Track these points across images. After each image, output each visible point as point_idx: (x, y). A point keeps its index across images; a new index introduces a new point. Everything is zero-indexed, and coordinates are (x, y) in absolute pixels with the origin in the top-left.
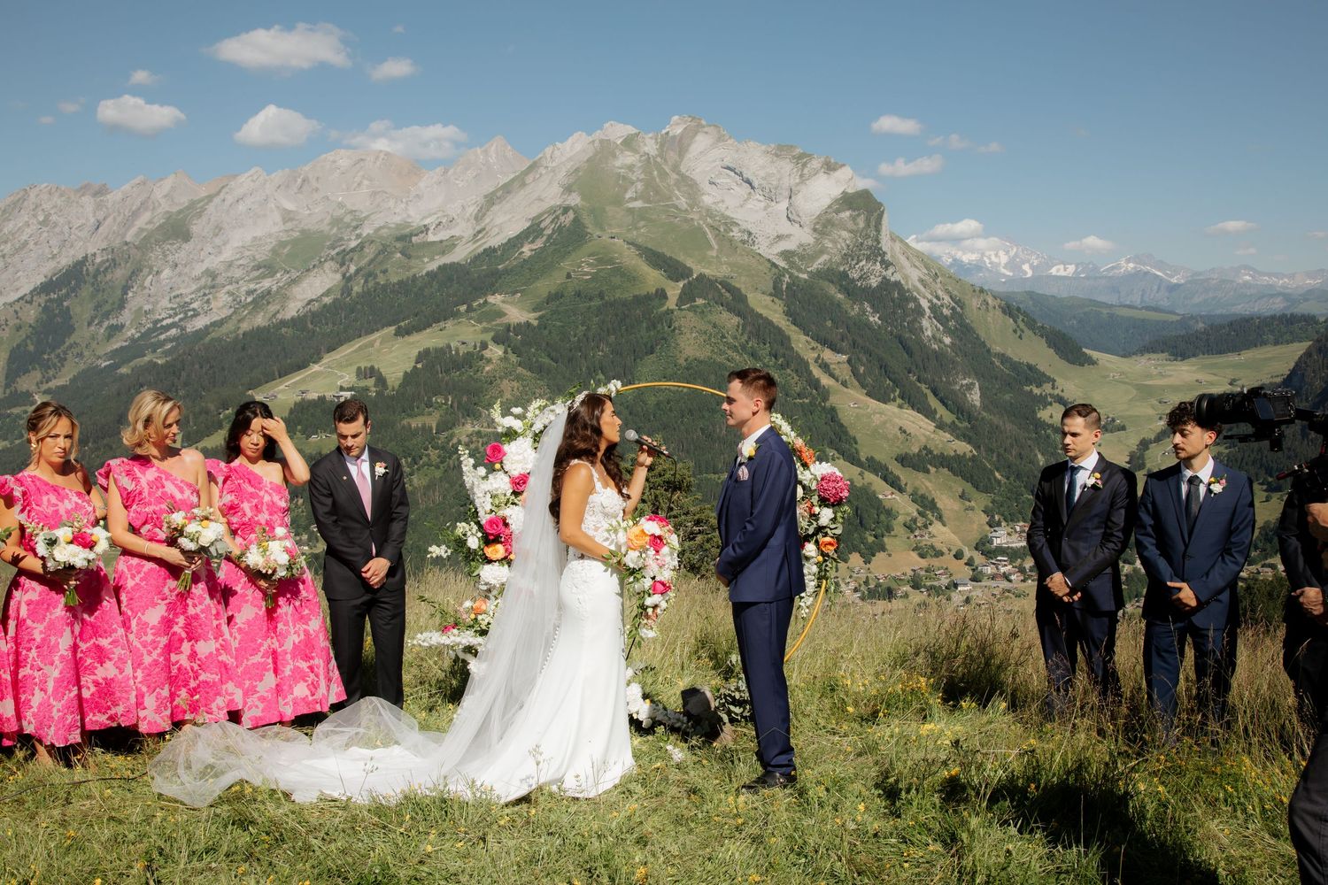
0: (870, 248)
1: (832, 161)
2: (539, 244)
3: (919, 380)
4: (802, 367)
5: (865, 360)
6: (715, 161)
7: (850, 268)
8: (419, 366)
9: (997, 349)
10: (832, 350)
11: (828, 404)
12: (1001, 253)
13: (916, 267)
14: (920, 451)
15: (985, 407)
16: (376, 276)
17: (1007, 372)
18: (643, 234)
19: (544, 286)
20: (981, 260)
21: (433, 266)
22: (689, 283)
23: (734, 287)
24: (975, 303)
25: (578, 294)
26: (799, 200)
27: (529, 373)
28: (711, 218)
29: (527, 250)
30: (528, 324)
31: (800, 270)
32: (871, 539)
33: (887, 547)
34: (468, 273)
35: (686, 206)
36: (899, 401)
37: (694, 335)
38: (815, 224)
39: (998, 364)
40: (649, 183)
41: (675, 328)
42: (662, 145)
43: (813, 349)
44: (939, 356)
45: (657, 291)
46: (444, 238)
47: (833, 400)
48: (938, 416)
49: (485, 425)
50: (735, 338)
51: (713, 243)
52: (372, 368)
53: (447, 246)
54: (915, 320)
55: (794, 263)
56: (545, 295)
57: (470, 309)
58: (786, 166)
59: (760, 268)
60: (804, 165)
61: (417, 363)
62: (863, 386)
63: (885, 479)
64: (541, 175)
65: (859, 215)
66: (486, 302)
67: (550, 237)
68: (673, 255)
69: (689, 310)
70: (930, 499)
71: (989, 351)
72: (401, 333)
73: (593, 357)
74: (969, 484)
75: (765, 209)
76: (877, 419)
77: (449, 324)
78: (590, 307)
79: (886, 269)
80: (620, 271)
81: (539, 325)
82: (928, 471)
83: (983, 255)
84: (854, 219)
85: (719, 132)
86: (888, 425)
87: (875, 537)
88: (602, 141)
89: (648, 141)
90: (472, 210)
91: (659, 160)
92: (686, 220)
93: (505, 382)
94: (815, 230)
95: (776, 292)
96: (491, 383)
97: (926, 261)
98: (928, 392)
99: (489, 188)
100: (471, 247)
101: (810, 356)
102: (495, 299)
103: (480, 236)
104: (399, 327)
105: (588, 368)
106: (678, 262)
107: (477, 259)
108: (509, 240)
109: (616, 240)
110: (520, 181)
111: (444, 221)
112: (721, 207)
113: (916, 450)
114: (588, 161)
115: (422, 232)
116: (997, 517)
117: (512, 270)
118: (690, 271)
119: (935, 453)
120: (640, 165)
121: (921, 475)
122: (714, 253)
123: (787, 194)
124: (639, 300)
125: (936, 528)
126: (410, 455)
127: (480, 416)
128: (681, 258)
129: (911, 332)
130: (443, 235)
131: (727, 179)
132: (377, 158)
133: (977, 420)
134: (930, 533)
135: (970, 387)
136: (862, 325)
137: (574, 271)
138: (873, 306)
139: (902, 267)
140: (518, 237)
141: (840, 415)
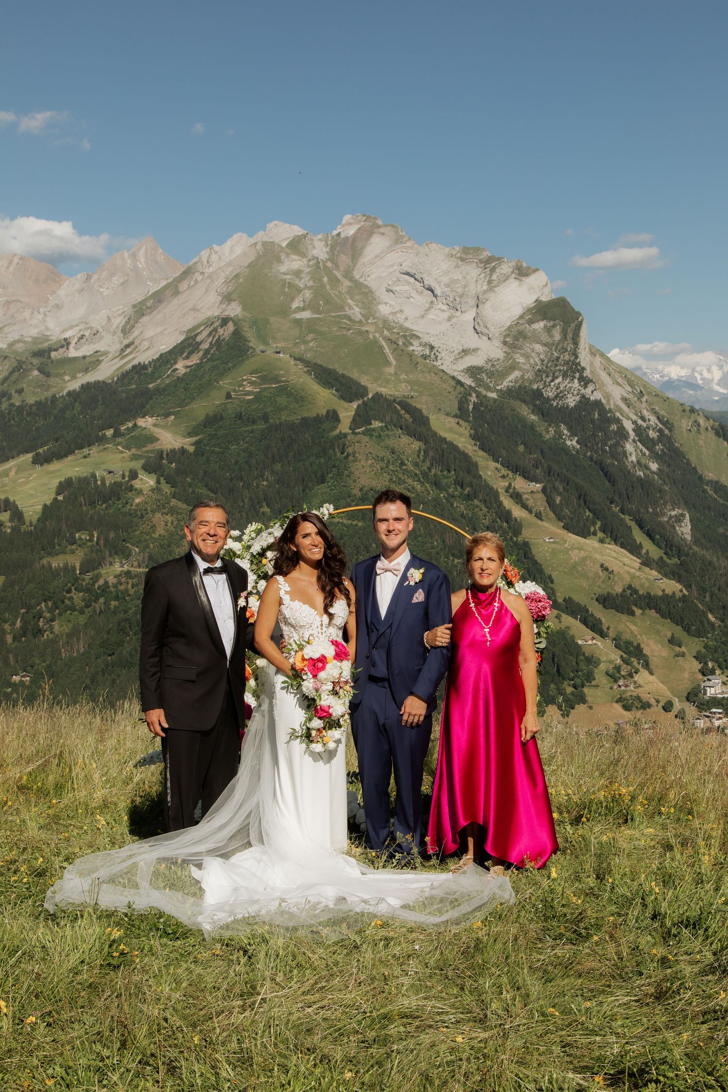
0: (567, 363)
1: (525, 265)
2: (195, 360)
3: (622, 511)
4: (491, 497)
5: (561, 489)
6: (392, 266)
7: (545, 386)
8: (60, 498)
9: (710, 476)
10: (525, 477)
11: (520, 539)
12: (715, 369)
13: (618, 384)
14: (624, 590)
15: (696, 541)
16: (10, 397)
17: (721, 501)
18: (311, 348)
19: (201, 408)
20: (692, 376)
21: (75, 385)
22: (364, 402)
23: (415, 408)
24: (685, 424)
25: (239, 416)
26: (487, 309)
27: (185, 506)
28: (388, 330)
29: (181, 367)
30: (183, 451)
31: (488, 388)
32: (570, 690)
33: (588, 698)
34: (115, 393)
35: (359, 317)
36: (600, 535)
37: (370, 462)
38: (505, 337)
39: (711, 492)
40: (319, 292)
41: (348, 455)
42: (333, 248)
43: (503, 477)
44: (645, 484)
45: (328, 412)
46: (88, 354)
47: (526, 534)
48: (644, 551)
49: (136, 564)
50: (416, 465)
51: (391, 358)
52: (7, 500)
53: (91, 362)
54: (617, 444)
55: (481, 380)
56: (202, 417)
57: (117, 434)
58: (473, 272)
59: (444, 386)
60: (493, 270)
61: (58, 494)
62: (560, 518)
63: (584, 622)
64: (196, 282)
65: (554, 326)
66: (135, 425)
67: (207, 351)
68: (346, 373)
69: (364, 433)
70: (635, 644)
71: (700, 478)
72: (40, 460)
73: (257, 486)
74: (679, 628)
75: (449, 319)
76: (575, 556)
77: (94, 450)
78: (253, 431)
79: (585, 386)
80: (286, 390)
81: (197, 453)
82: (632, 614)
83: (694, 370)
84: (548, 330)
85: (397, 232)
86: (588, 562)
87: (575, 687)
88: (265, 244)
89: (317, 243)
90: (118, 322)
91: (329, 264)
92: (360, 333)
93: (158, 515)
94: (505, 343)
95: (462, 413)
96: (142, 517)
97: (628, 377)
98: (633, 524)
99: (137, 295)
100: (118, 363)
101: (500, 485)
102: (146, 422)
103: (128, 350)
104: (37, 455)
105: (251, 499)
106: (351, 379)
107: (125, 377)
108: (161, 355)
109: (281, 355)
110: (173, 289)
111: (87, 334)
112: (400, 318)
113: (619, 589)
114: (249, 266)
115: (62, 346)
116: (710, 665)
117: (164, 390)
118: (365, 390)
119: (641, 593)
120: (309, 270)
121: (624, 618)
122: (392, 370)
123: (473, 302)
124: (305, 421)
125: (643, 677)
126: (50, 599)
127: (130, 555)
128: (354, 375)
129: (613, 457)
130: (86, 350)
131: (407, 287)
132: (11, 262)
133: (687, 555)
134: (635, 682)
135: (679, 519)
136: (558, 450)
137: (235, 391)
138: (570, 429)
139: (603, 385)
140: (171, 352)
141: (534, 551)
